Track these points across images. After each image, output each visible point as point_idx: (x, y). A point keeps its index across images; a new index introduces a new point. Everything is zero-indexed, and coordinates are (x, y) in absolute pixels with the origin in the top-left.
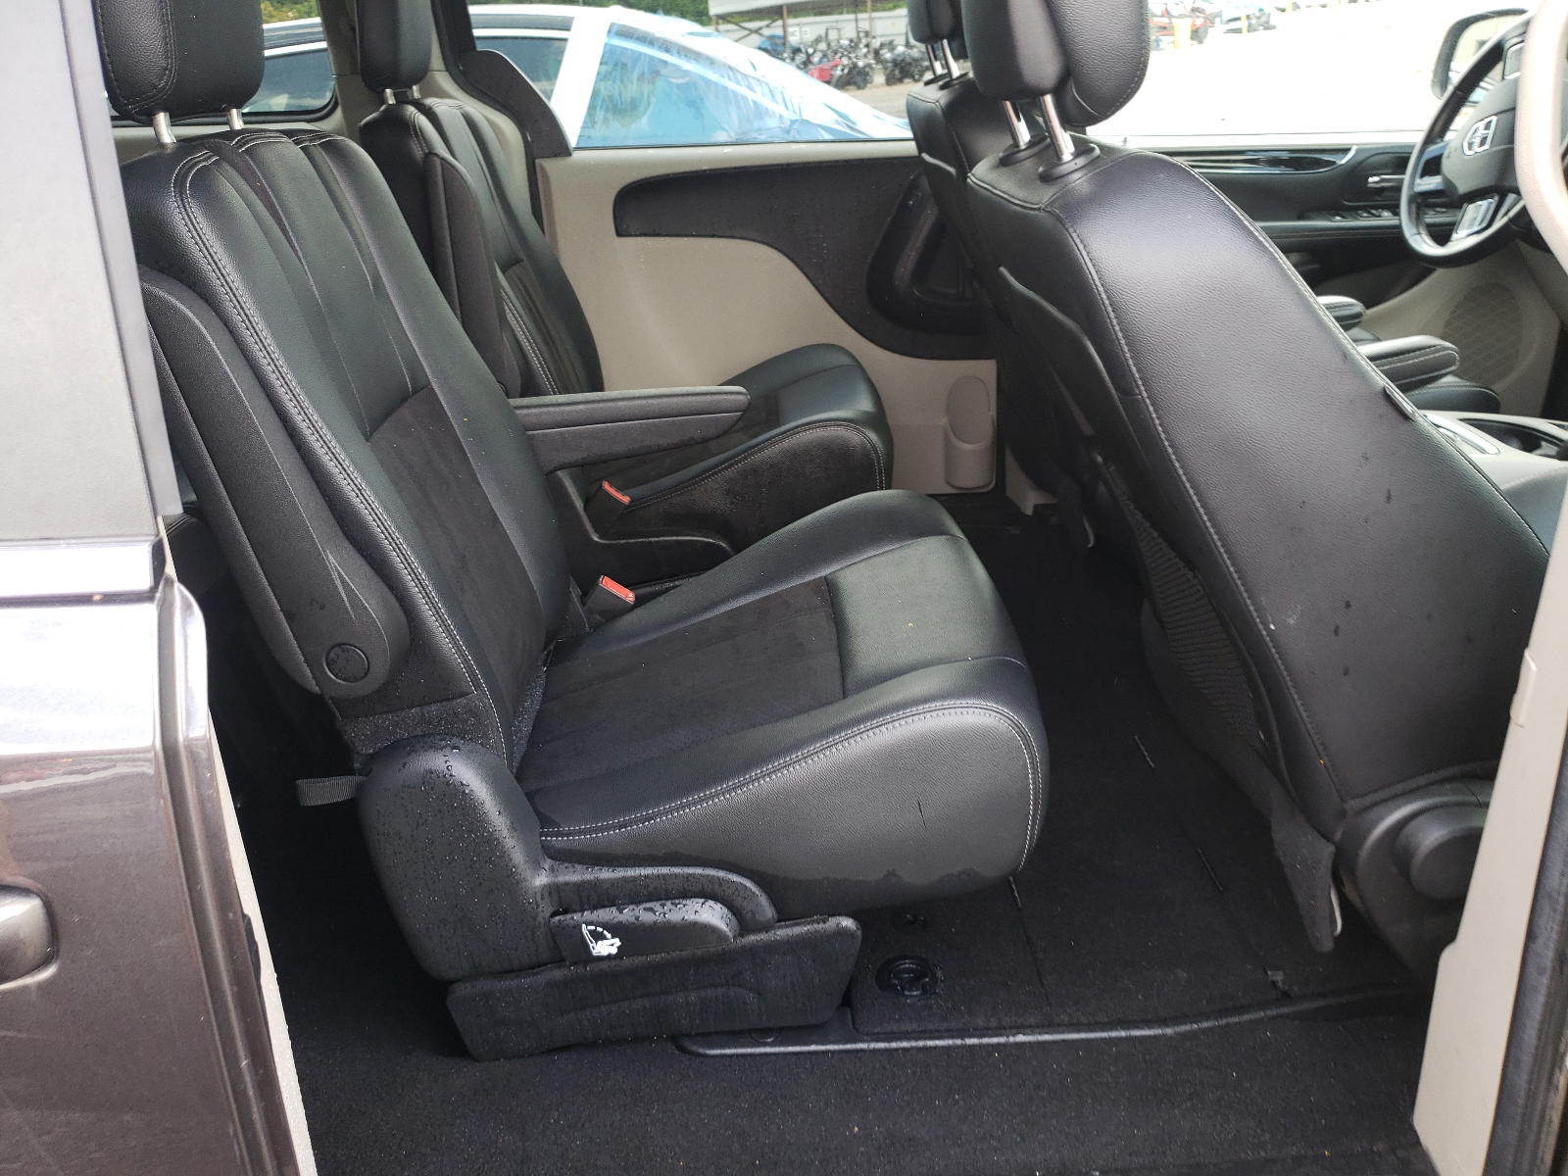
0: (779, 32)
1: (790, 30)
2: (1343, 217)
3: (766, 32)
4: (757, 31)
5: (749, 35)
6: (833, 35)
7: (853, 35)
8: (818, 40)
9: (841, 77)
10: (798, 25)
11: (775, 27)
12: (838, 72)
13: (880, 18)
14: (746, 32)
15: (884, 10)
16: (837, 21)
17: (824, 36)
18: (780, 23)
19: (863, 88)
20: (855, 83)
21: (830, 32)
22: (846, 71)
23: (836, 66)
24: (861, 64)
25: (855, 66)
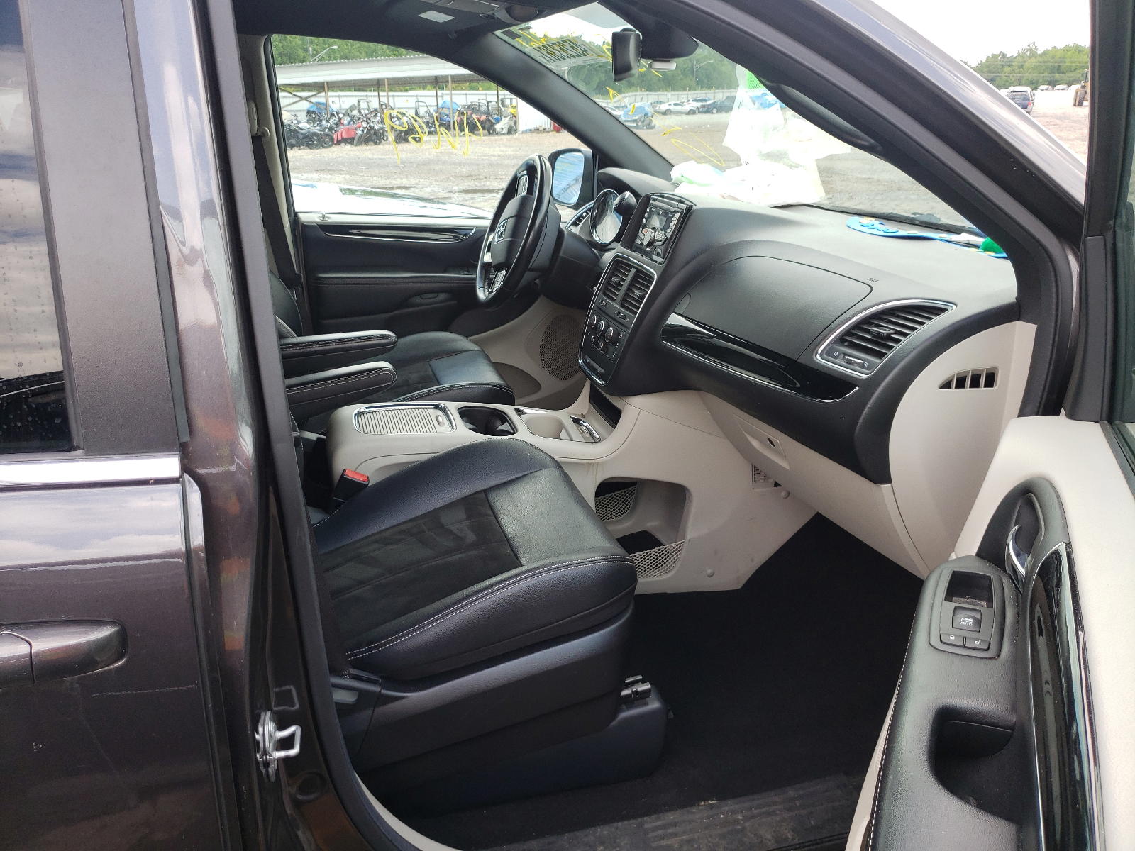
0: (323, 100)
1: (330, 100)
2: (469, 272)
3: (314, 100)
4: (306, 99)
5: (299, 101)
6: (363, 105)
7: (377, 106)
8: (352, 109)
9: (362, 135)
10: (339, 96)
11: (320, 97)
12: (360, 132)
13: (398, 96)
14: (298, 99)
15: (401, 91)
16: (366, 96)
17: (356, 104)
18: (323, 94)
19: (379, 144)
20: (372, 140)
21: (361, 103)
22: (365, 132)
23: (359, 128)
24: (376, 127)
25: (372, 128)
